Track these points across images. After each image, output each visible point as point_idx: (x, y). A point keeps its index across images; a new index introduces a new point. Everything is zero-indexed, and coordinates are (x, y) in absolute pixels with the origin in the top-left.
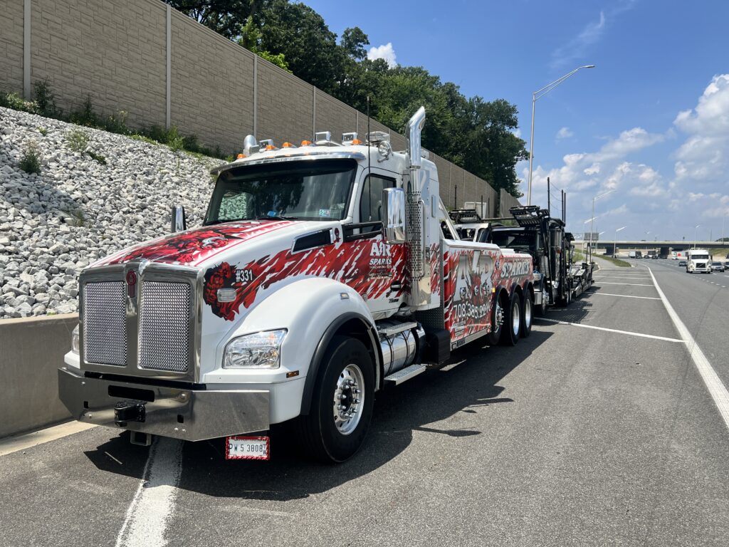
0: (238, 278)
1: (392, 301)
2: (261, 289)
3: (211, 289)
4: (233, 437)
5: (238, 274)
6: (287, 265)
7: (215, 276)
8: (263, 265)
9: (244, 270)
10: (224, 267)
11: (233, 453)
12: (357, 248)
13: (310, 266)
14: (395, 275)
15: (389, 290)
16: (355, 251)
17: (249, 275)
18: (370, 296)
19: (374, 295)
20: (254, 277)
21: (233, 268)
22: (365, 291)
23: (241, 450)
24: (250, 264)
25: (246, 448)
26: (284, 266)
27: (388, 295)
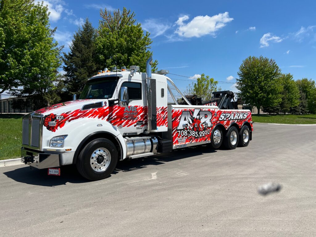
0: (57, 118)
1: (138, 128)
2: (67, 122)
3: (46, 122)
4: (50, 168)
5: (57, 117)
6: (79, 114)
7: (48, 118)
8: (68, 114)
9: (60, 116)
10: (51, 115)
11: (50, 173)
12: (117, 108)
13: (90, 115)
14: (140, 119)
15: (136, 124)
16: (115, 109)
17: (62, 117)
18: (124, 126)
19: (126, 126)
20: (64, 118)
21: (55, 115)
22: (121, 124)
23: (52, 172)
24: (62, 114)
25: (54, 172)
26: (77, 115)
27: (135, 126)
